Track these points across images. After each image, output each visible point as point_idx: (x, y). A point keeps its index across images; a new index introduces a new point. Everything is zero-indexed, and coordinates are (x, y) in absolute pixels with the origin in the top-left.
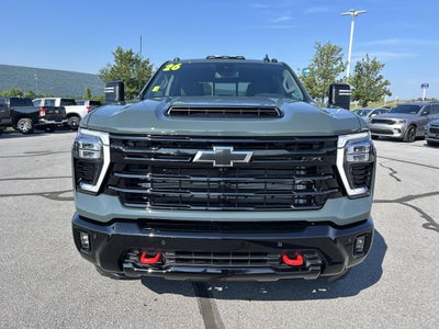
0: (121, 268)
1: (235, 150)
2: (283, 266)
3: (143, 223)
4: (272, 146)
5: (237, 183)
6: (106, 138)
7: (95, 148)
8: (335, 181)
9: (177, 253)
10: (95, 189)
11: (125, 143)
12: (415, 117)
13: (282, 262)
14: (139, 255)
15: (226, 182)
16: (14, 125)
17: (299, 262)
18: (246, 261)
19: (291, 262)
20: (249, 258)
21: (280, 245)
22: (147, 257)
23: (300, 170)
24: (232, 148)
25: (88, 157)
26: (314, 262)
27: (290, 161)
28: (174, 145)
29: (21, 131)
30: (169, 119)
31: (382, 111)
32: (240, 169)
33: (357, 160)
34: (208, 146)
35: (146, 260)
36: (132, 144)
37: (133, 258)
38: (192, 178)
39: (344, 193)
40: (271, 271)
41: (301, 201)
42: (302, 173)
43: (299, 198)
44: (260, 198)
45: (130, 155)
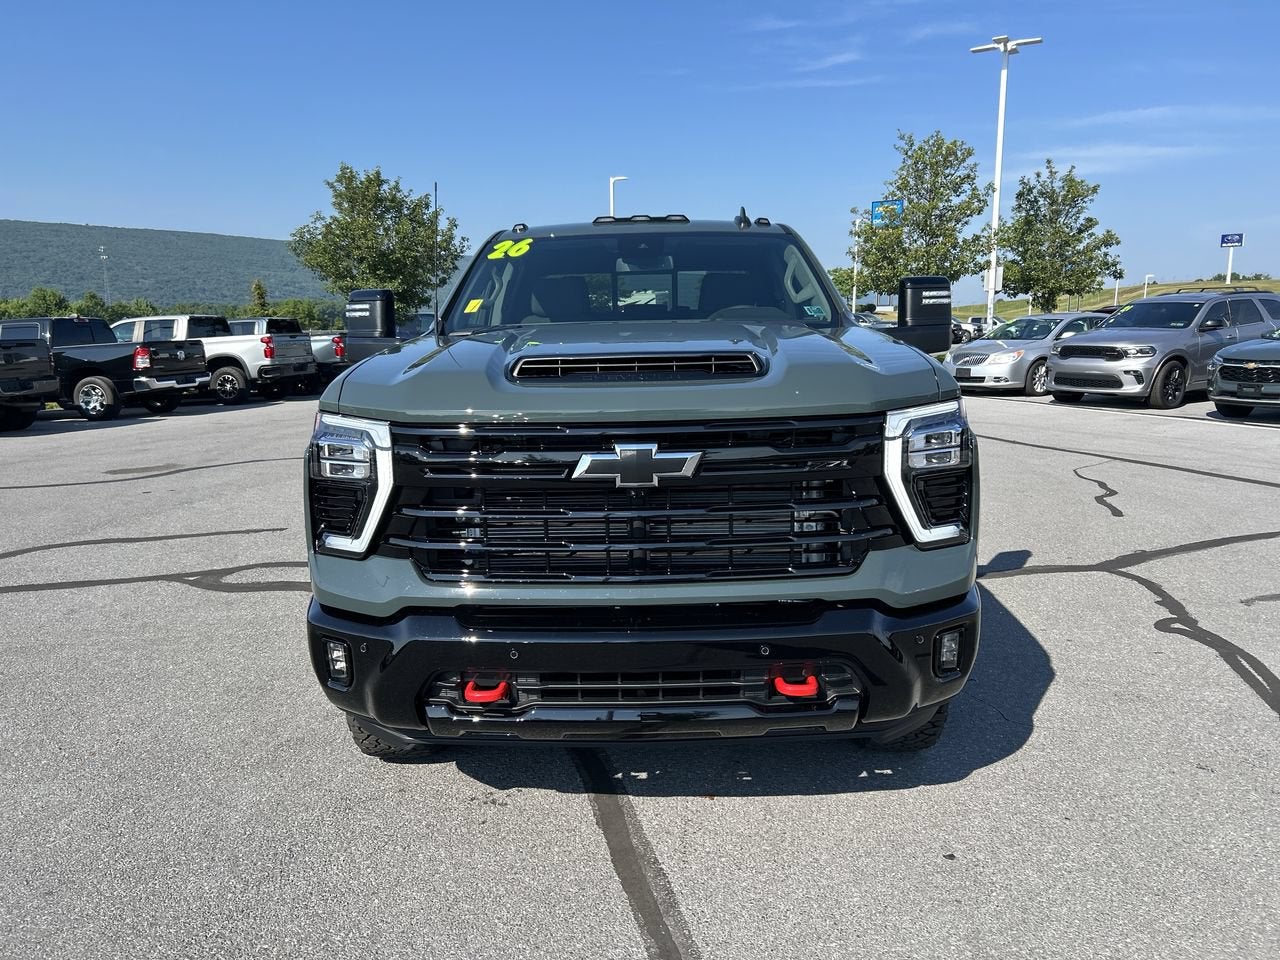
0: (422, 718)
1: (661, 450)
2: (776, 702)
3: (468, 615)
4: (741, 440)
5: (669, 521)
6: (382, 434)
7: (356, 456)
8: (884, 508)
9: (544, 678)
10: (360, 545)
11: (425, 442)
12: (1182, 338)
13: (773, 691)
14: (461, 687)
15: (645, 520)
16: (65, 395)
17: (808, 690)
18: (694, 692)
19: (791, 690)
20: (701, 683)
21: (765, 651)
22: (478, 688)
23: (809, 489)
24: (654, 447)
25: (340, 475)
26: (845, 691)
27: (785, 469)
28: (529, 444)
29: (84, 413)
30: (517, 388)
31: (1093, 323)
32: (675, 491)
33: (935, 464)
34: (602, 444)
35: (478, 694)
36: (440, 445)
37: (447, 695)
38: (571, 514)
39: (908, 537)
40: (753, 714)
41: (815, 558)
42: (814, 495)
43: (808, 550)
44: (720, 554)
45: (436, 468)
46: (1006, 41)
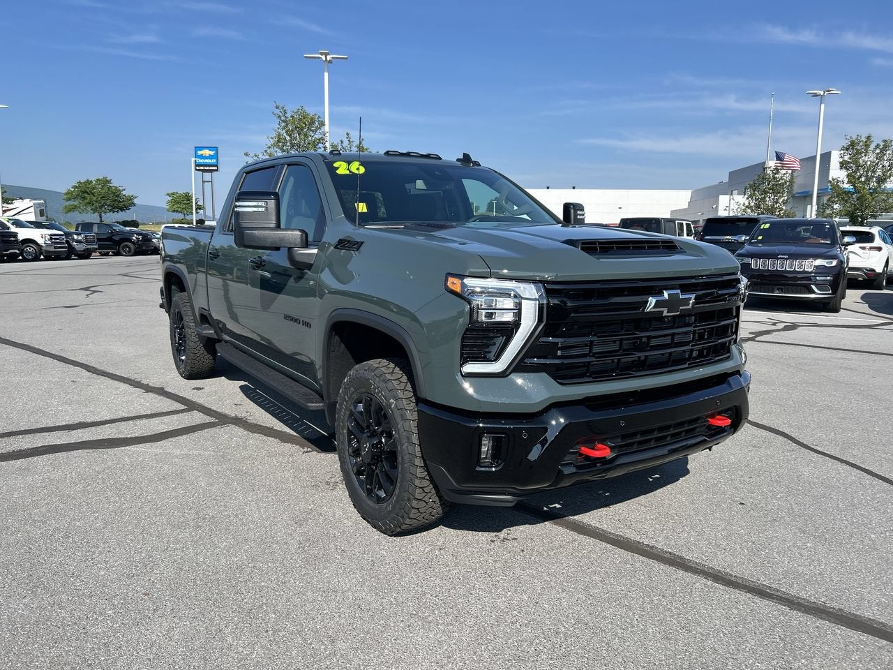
0: (558, 476)
1: (682, 293)
10: (501, 367)
21: (719, 403)
24: (680, 292)
34: (658, 291)
37: (569, 458)
38: (642, 335)
45: (576, 310)
46: (326, 54)
